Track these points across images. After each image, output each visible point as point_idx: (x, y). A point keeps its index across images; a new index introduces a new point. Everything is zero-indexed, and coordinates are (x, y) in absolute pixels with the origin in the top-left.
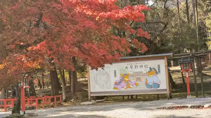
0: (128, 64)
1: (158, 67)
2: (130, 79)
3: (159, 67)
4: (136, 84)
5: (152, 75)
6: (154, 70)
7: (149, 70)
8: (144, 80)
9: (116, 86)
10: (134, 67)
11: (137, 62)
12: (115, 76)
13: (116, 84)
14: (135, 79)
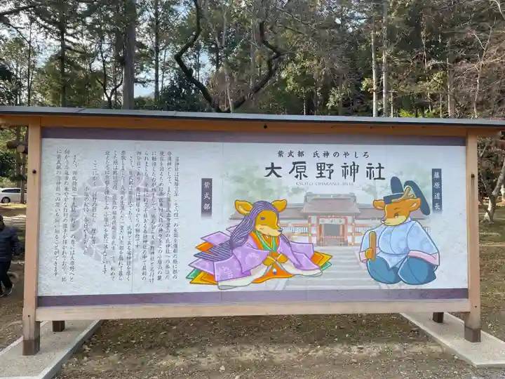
0: (280, 154)
1: (434, 181)
2: (285, 231)
3: (439, 180)
4: (315, 258)
5: (401, 219)
6: (412, 192)
7: (389, 192)
8: (358, 240)
9: (206, 266)
10: (312, 171)
11: (331, 148)
12: (206, 212)
13: (209, 251)
14: (314, 231)
